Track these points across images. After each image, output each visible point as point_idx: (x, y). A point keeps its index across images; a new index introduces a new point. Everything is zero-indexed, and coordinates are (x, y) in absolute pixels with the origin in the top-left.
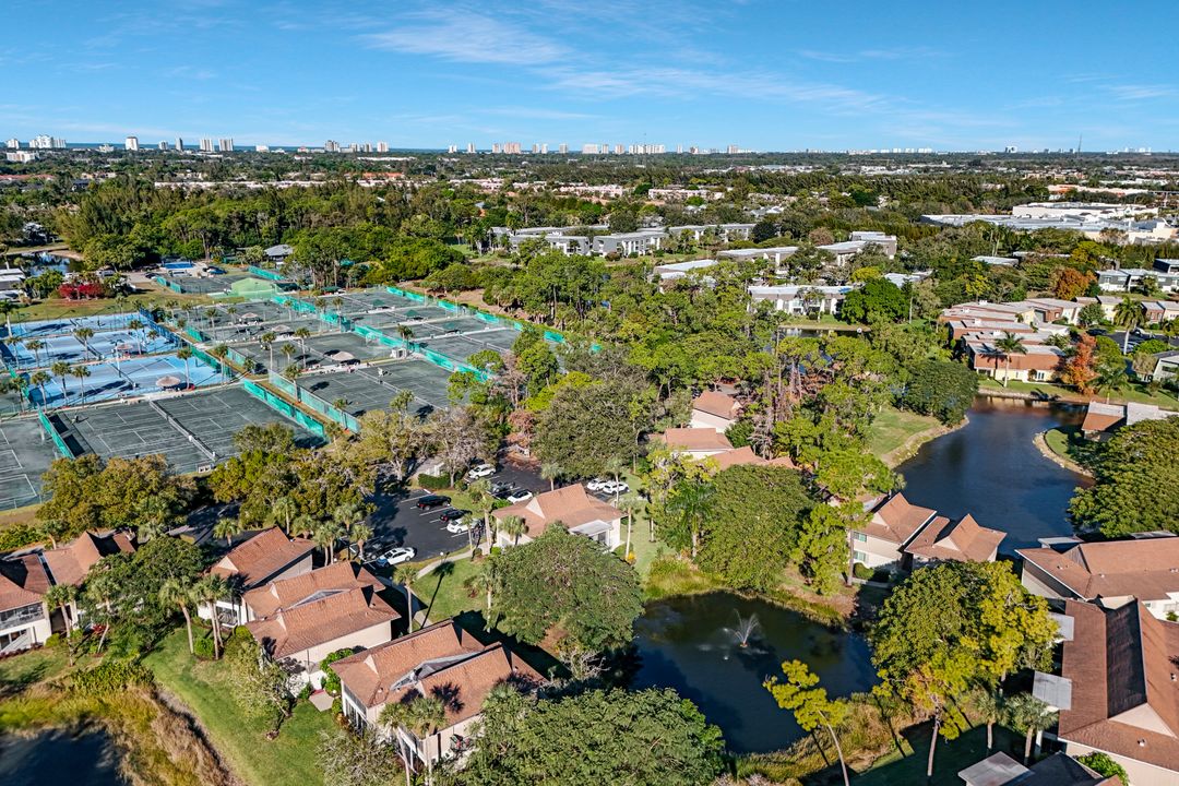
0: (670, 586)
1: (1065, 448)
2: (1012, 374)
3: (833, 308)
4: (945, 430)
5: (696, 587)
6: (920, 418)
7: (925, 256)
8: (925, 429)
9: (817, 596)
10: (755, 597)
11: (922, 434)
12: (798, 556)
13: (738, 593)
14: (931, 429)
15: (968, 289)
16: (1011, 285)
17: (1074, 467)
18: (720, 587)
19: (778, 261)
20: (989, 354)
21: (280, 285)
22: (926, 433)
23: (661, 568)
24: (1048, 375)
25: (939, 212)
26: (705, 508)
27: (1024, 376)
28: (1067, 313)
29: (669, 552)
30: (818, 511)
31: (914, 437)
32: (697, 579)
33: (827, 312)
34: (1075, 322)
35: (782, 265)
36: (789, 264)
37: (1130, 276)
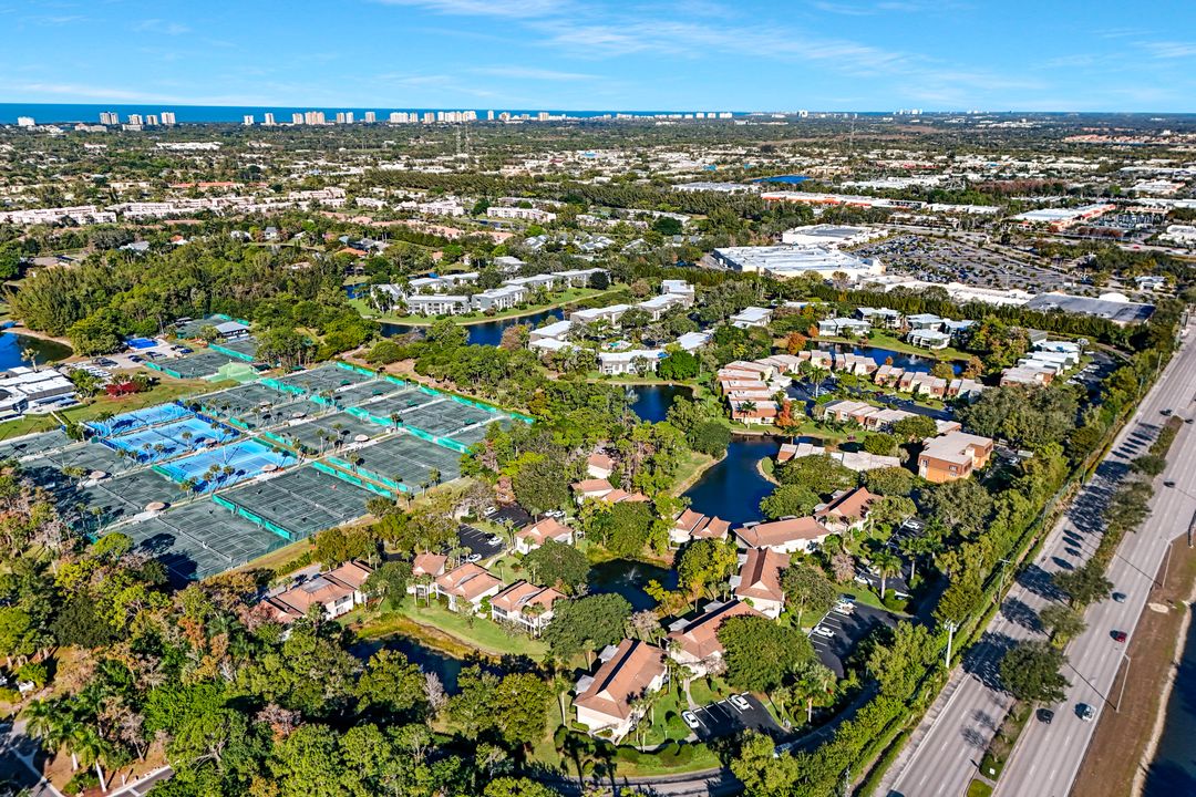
0: (597, 559)
1: (772, 470)
2: (752, 420)
3: (654, 368)
4: (715, 462)
5: (607, 558)
6: (704, 456)
8: (705, 462)
9: (658, 557)
11: (703, 466)
12: (649, 541)
14: (709, 461)
15: (735, 354)
16: (760, 348)
17: (773, 480)
18: (618, 557)
19: (614, 320)
20: (740, 410)
21: (256, 367)
22: (705, 465)
23: (591, 552)
24: (772, 420)
26: (609, 524)
27: (759, 421)
28: (791, 367)
29: (593, 545)
30: (657, 523)
31: (699, 468)
32: (607, 555)
33: (650, 371)
34: (796, 372)
35: (616, 323)
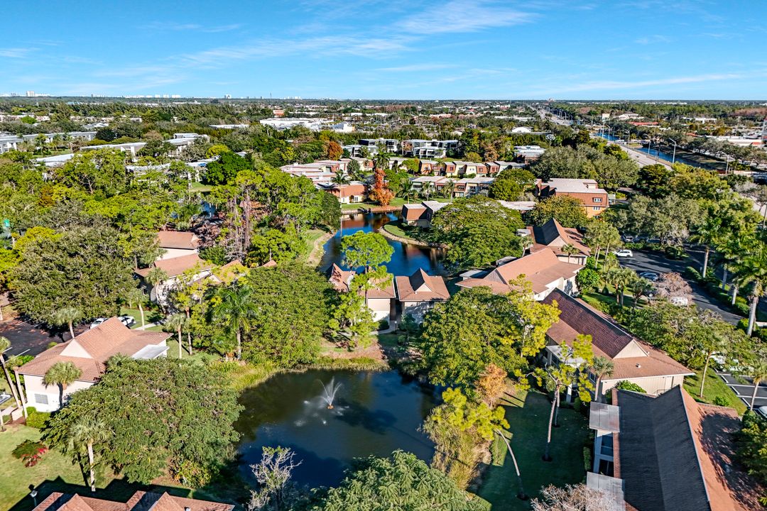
1: (402, 233)
4: (329, 236)
5: (256, 377)
7: (237, 143)
8: (319, 237)
9: (349, 353)
10: (306, 370)
13: (292, 370)
14: (323, 236)
15: (284, 157)
16: (306, 153)
18: (275, 371)
19: (133, 152)
22: (321, 240)
24: (360, 198)
25: (219, 124)
27: (347, 200)
28: (342, 167)
31: (316, 242)
32: (253, 372)
33: (194, 180)
35: (137, 155)
36: (142, 153)
37: (354, 148)
